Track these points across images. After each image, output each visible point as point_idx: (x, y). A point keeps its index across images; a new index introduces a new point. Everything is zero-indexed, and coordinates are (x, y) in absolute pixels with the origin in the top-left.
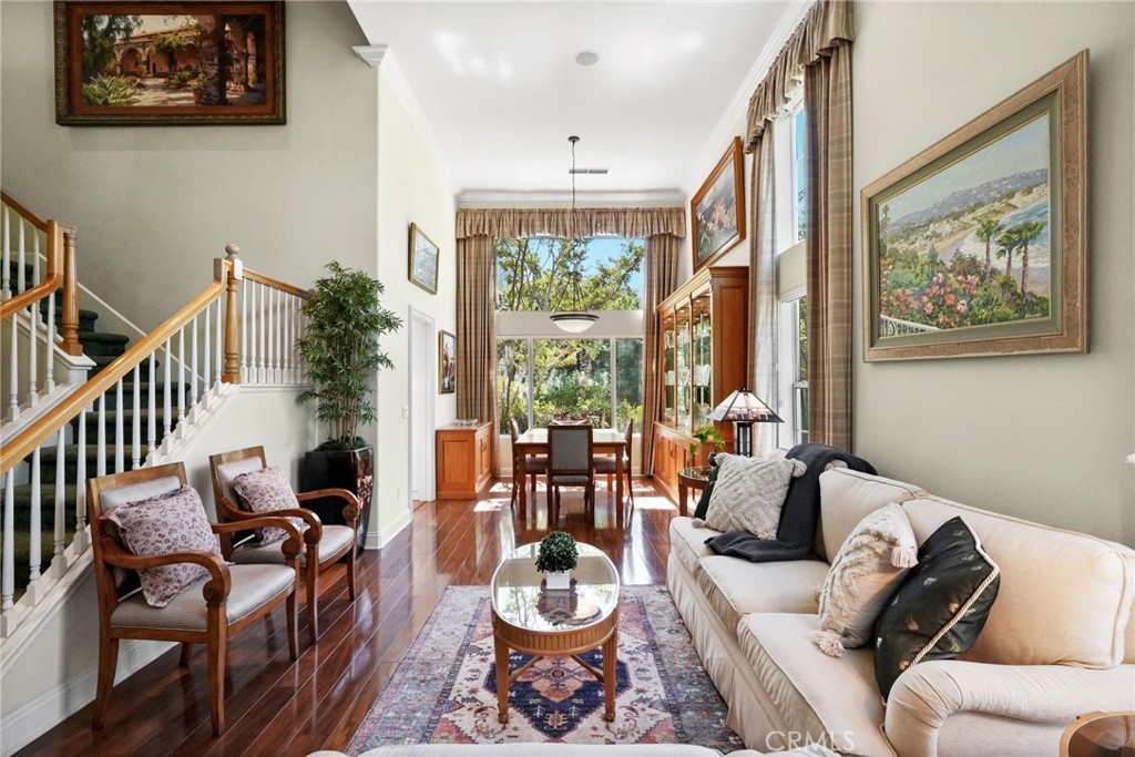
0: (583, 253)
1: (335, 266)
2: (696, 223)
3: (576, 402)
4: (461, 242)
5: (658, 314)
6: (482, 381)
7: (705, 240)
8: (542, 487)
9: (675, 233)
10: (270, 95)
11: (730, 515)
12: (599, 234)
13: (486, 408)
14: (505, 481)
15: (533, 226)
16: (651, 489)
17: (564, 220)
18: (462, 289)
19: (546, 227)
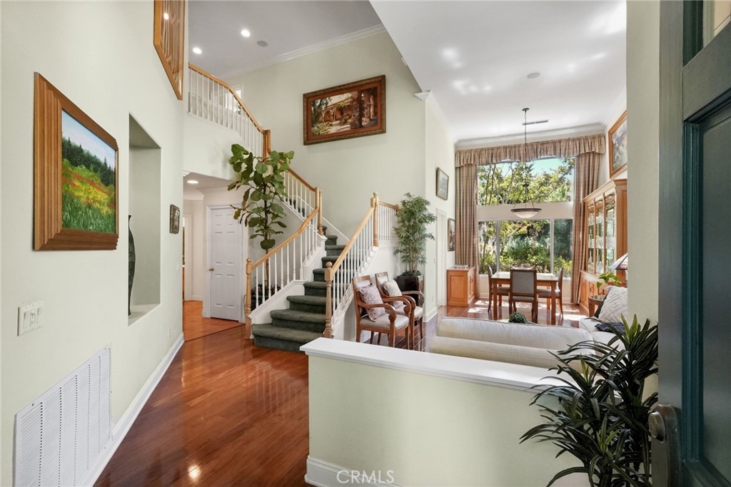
0: (531, 166)
1: (408, 195)
2: (612, 146)
3: (526, 257)
4: (458, 169)
5: (584, 203)
6: (470, 245)
7: (618, 157)
8: (506, 305)
9: (597, 151)
10: (379, 121)
11: (612, 315)
12: (542, 157)
13: (472, 259)
14: (484, 300)
15: (500, 156)
16: (578, 311)
17: (519, 151)
18: (458, 195)
19: (508, 156)
